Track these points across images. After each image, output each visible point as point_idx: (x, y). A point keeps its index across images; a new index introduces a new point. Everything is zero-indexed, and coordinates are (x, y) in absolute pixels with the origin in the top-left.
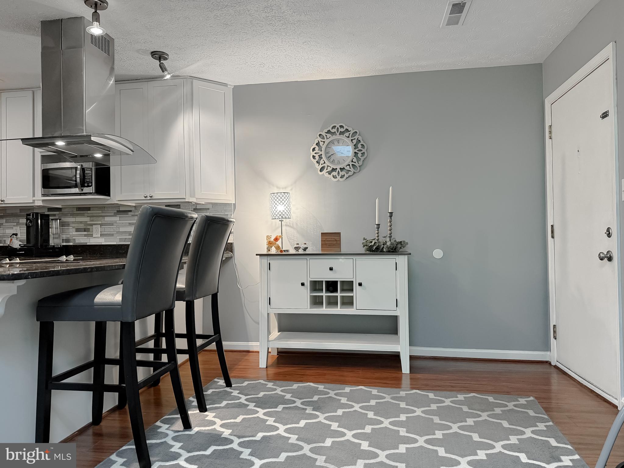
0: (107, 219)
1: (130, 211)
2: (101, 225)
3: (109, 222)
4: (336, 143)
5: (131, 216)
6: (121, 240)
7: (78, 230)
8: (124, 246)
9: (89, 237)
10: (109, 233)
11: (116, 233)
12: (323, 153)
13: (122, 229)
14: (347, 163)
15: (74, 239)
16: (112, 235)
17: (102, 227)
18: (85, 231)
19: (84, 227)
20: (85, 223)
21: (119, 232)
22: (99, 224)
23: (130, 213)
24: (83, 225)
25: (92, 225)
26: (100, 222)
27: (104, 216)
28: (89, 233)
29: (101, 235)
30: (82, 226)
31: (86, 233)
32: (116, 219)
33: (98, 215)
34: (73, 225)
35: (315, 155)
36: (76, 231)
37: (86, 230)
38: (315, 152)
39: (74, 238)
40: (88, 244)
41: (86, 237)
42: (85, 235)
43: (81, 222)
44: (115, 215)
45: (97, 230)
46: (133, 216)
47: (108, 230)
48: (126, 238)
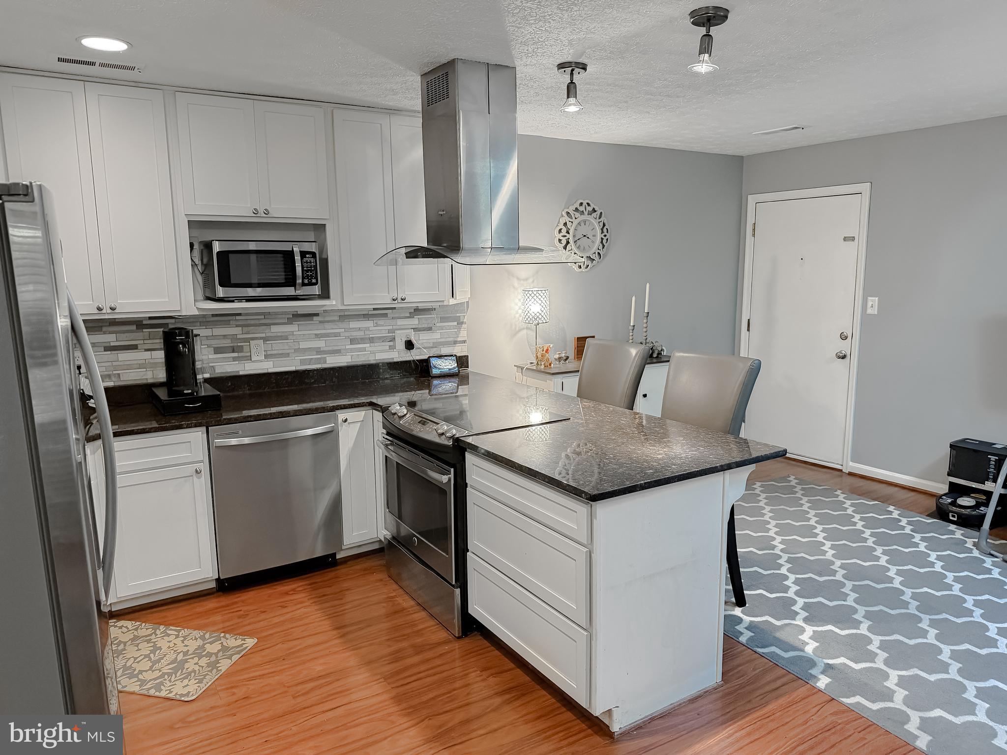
0: (274, 329)
1: (317, 315)
2: (265, 339)
3: (279, 334)
4: (582, 224)
5: (318, 322)
6: (302, 362)
7: (218, 350)
8: (314, 372)
9: (242, 362)
10: (280, 352)
11: (293, 351)
12: (570, 236)
13: (303, 345)
14: (593, 251)
15: (213, 366)
16: (288, 355)
17: (267, 342)
18: (233, 351)
19: (232, 345)
20: (234, 337)
21: (298, 350)
22: (261, 338)
23: (315, 318)
24: (229, 341)
25: (248, 340)
26: (263, 335)
27: (270, 325)
28: (241, 354)
29: (266, 356)
30: (227, 343)
31: (235, 355)
32: (293, 328)
33: (257, 322)
34: (209, 342)
35: (562, 238)
36: (215, 353)
37: (236, 349)
38: (561, 234)
39: (211, 365)
40: (241, 373)
41: (237, 362)
42: (234, 359)
43: (225, 336)
44: (290, 322)
45: (257, 349)
46: (321, 322)
47: (278, 346)
48: (312, 359)
